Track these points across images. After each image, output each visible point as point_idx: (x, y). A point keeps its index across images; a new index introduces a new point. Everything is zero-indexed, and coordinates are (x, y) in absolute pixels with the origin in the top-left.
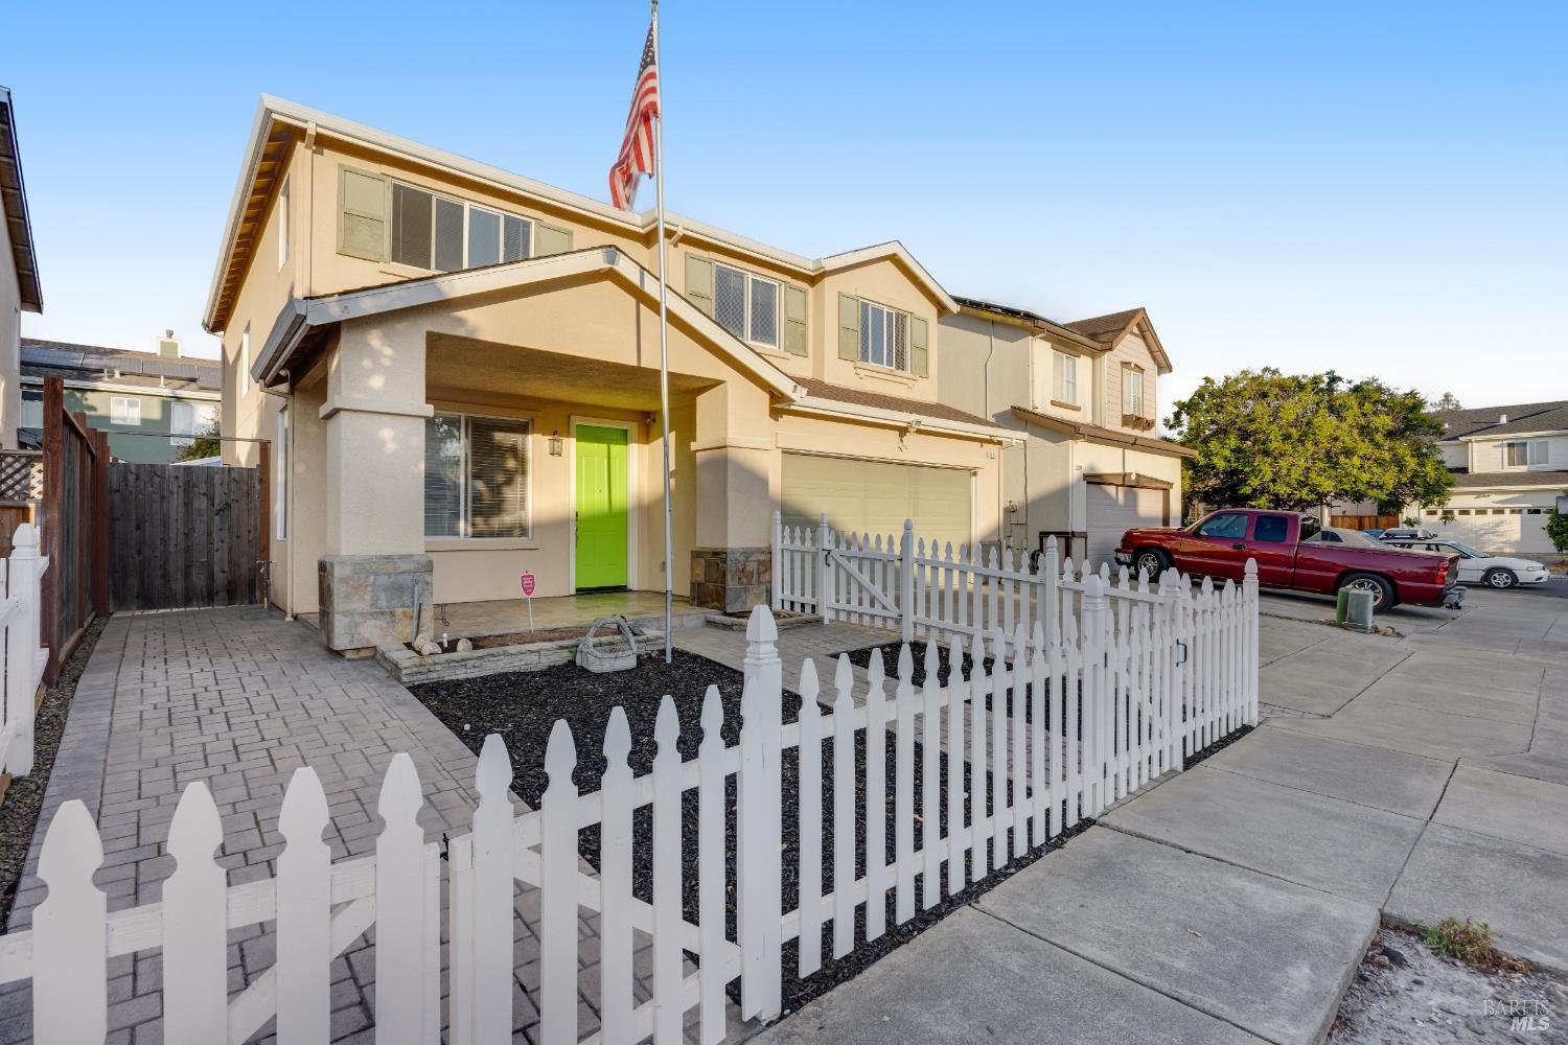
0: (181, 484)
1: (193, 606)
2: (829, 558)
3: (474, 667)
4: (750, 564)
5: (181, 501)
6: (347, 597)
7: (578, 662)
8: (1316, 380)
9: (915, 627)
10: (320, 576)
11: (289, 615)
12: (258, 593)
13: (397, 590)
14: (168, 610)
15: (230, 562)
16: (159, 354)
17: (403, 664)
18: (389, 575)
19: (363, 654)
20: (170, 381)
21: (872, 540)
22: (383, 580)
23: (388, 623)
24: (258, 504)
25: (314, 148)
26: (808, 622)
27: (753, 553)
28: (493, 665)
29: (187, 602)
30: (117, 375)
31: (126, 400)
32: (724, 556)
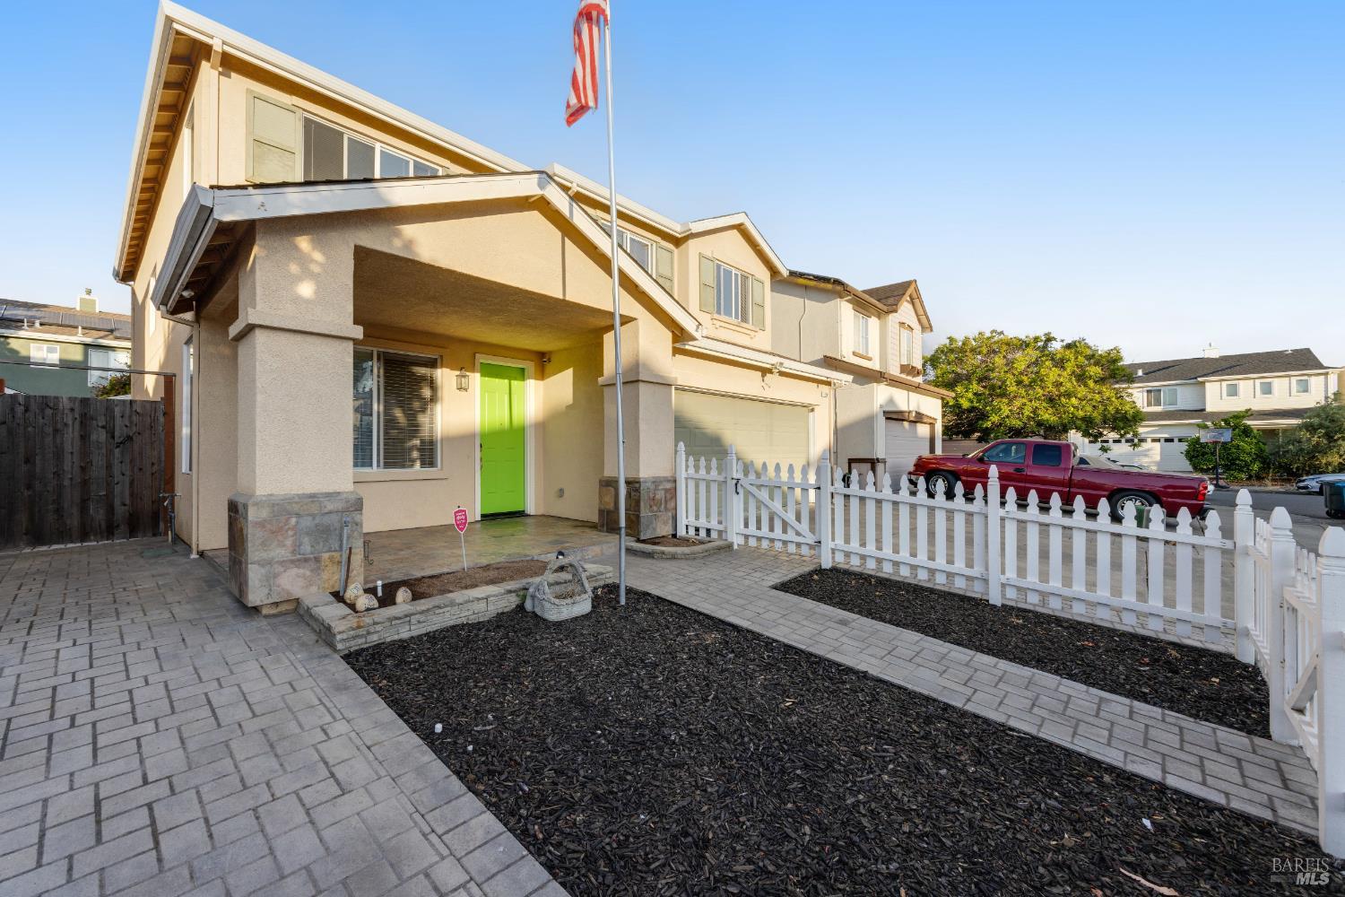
0: (77, 416)
1: (91, 541)
2: (739, 485)
3: (419, 622)
4: (659, 492)
5: (77, 434)
6: (263, 544)
7: (528, 606)
8: (1036, 339)
9: (833, 553)
10: (230, 517)
11: (195, 551)
12: (162, 525)
13: (322, 532)
14: (62, 546)
15: (132, 495)
16: (78, 309)
17: (338, 626)
18: (313, 516)
19: (283, 608)
20: (87, 331)
21: (771, 469)
22: (307, 522)
23: (312, 571)
24: (163, 437)
25: (220, 69)
26: (720, 549)
27: (661, 482)
28: (440, 618)
29: (84, 536)
30: (37, 325)
31: (45, 346)
32: (637, 485)
